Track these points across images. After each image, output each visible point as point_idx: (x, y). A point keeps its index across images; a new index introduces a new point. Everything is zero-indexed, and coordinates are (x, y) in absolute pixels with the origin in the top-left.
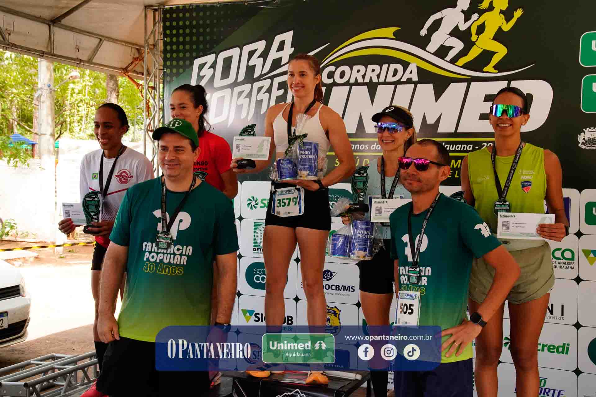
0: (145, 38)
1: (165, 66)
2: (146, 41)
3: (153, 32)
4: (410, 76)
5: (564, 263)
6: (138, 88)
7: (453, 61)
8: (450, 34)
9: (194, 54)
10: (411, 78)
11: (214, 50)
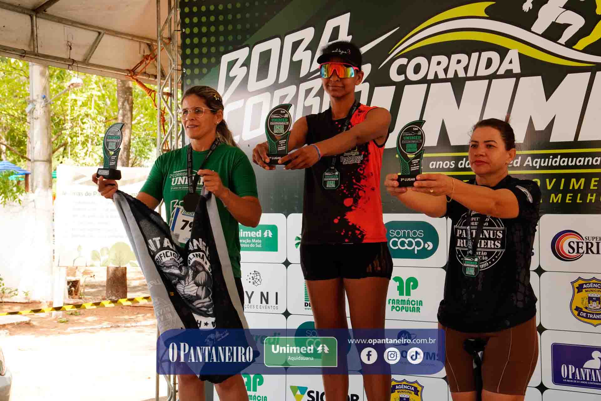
0: (158, 30)
1: (184, 65)
2: (160, 34)
3: (168, 21)
4: (509, 67)
6: (150, 95)
8: (564, 7)
9: (222, 49)
10: (512, 70)
11: (247, 42)
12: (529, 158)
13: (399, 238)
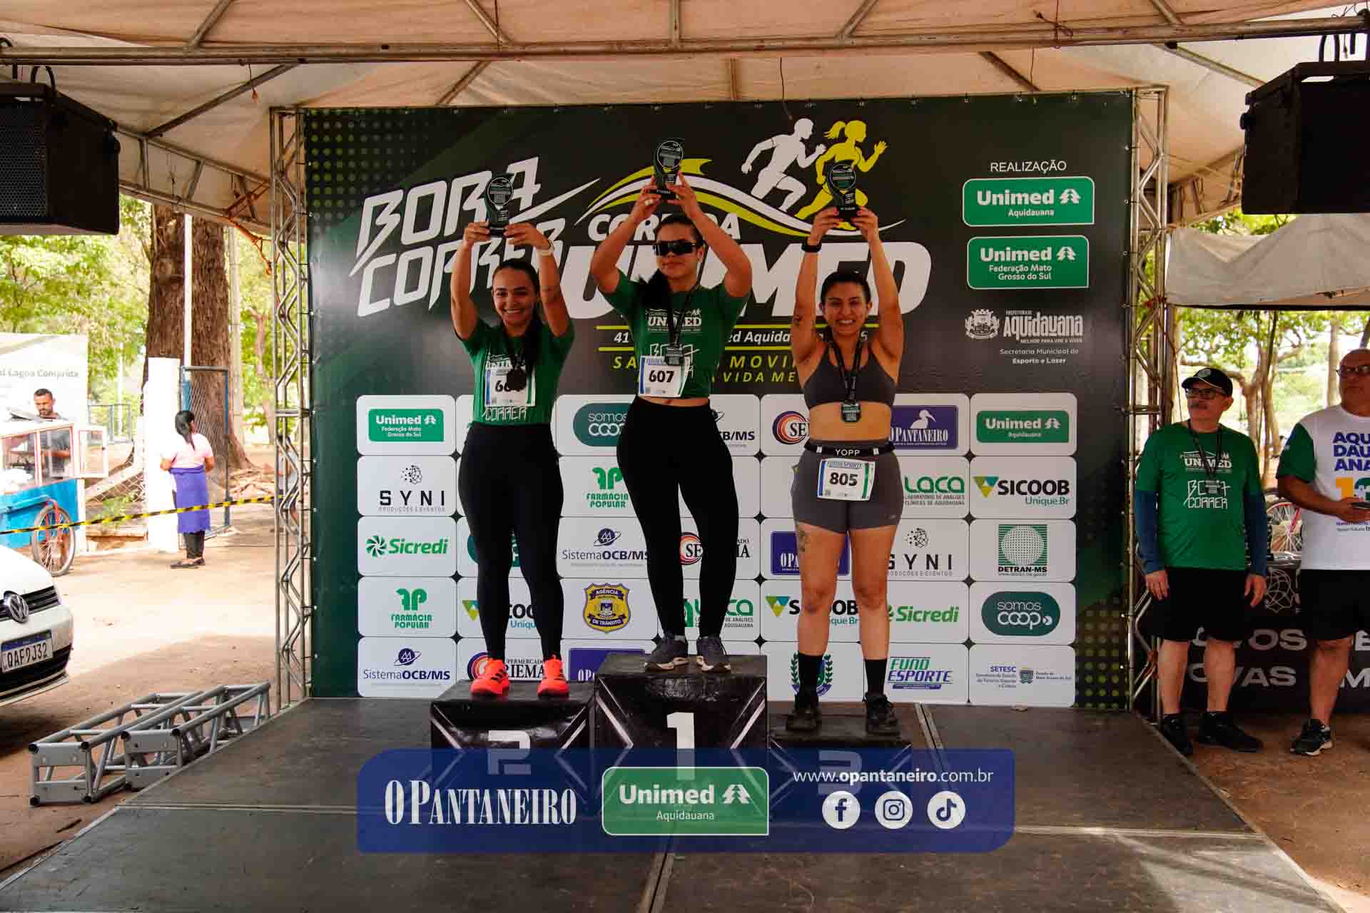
0: (271, 161)
1: (310, 208)
2: (275, 165)
5: (951, 497)
6: (256, 244)
7: (792, 212)
8: (785, 173)
9: (365, 190)
11: (401, 183)
12: (750, 333)
13: (600, 423)
